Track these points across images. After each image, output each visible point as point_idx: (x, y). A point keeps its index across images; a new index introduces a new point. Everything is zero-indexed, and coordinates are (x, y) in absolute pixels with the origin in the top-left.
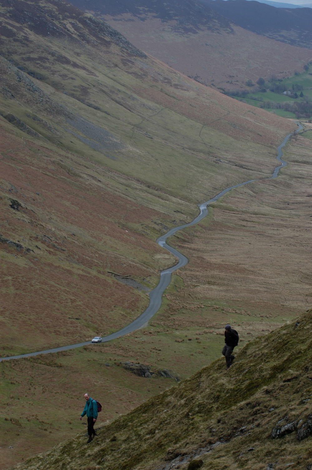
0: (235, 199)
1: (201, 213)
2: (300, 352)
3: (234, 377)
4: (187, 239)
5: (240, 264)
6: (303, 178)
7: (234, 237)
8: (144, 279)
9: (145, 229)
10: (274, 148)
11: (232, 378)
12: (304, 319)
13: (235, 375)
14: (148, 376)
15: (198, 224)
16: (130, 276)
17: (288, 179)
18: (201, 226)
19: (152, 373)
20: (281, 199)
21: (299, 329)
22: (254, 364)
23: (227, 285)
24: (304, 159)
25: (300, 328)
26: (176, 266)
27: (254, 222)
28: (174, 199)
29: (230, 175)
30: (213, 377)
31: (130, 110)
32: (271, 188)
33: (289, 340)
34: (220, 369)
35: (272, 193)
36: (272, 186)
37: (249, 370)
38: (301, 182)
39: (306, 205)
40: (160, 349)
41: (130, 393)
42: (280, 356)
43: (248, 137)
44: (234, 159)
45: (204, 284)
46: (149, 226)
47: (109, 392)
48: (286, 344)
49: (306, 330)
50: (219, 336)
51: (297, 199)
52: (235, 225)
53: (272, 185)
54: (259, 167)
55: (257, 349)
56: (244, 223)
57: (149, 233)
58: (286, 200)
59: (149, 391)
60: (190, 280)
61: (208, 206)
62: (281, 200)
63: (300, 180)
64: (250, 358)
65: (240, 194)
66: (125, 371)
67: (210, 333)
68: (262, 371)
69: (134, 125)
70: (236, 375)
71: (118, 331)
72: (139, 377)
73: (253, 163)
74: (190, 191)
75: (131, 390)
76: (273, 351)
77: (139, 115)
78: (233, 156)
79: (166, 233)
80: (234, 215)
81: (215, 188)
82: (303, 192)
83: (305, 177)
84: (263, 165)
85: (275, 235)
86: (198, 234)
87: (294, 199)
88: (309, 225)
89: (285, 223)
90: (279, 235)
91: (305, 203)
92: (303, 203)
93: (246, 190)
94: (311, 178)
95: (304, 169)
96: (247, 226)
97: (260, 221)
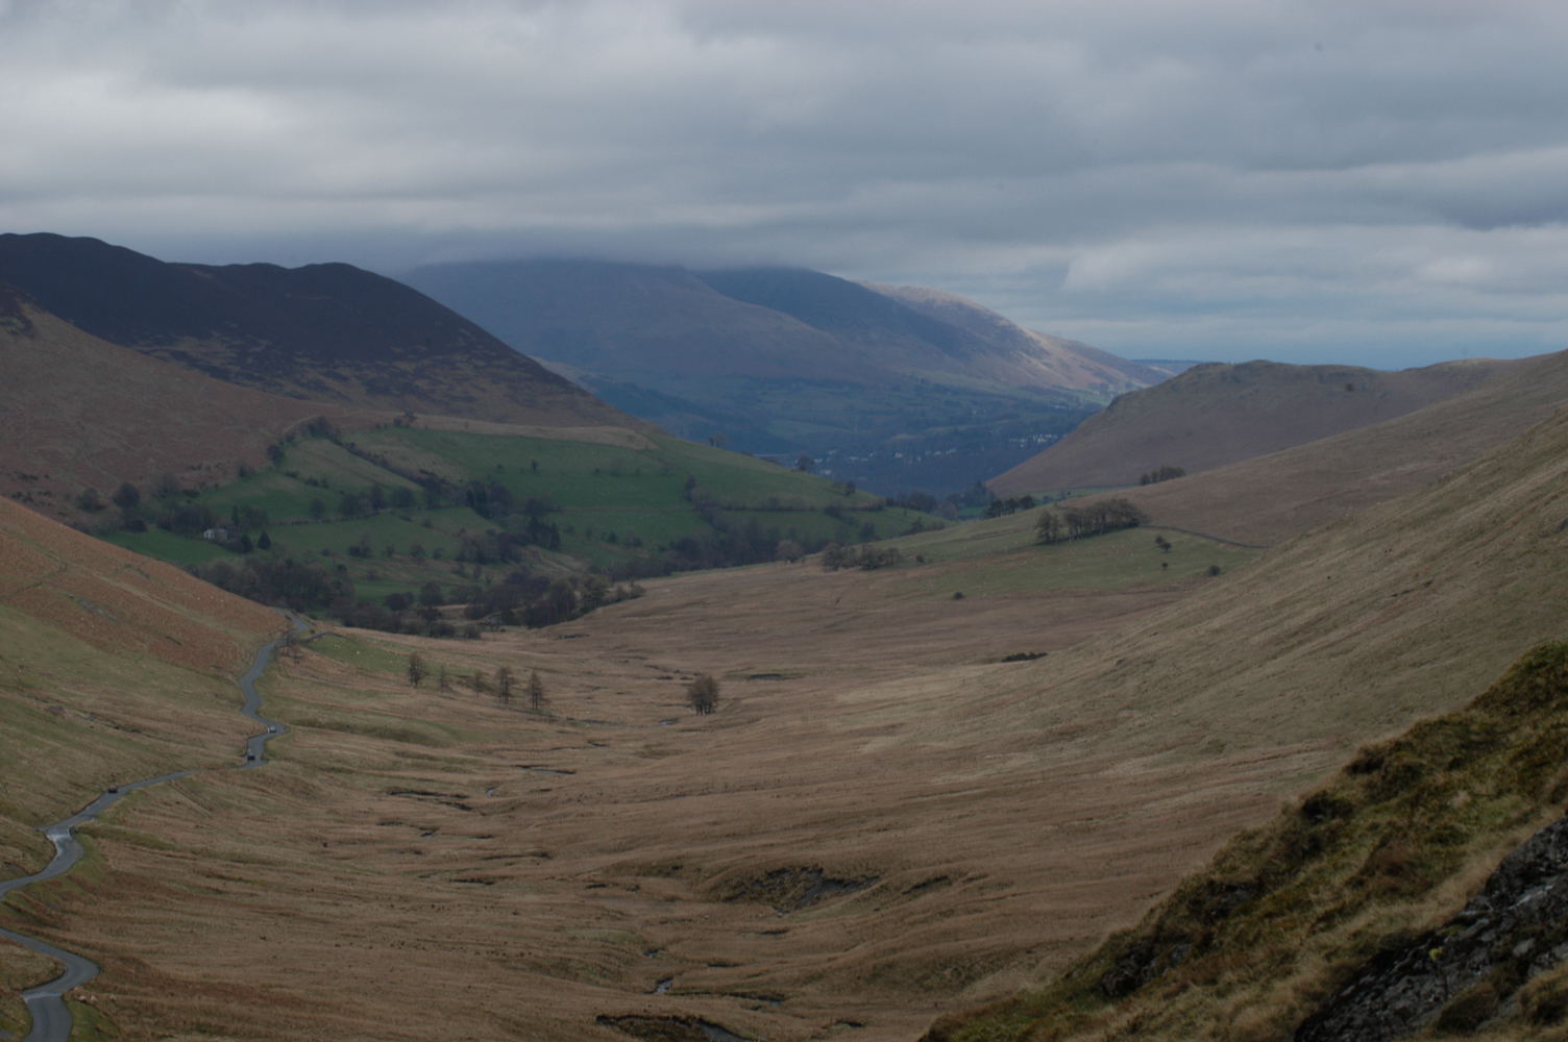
0: (152, 817)
1: (60, 851)
4: (47, 917)
5: (271, 986)
6: (351, 772)
7: (203, 920)
10: (229, 682)
15: (69, 877)
17: (301, 773)
18: (79, 884)
20: (296, 829)
23: (266, 1036)
24: (337, 718)
27: (247, 882)
29: (112, 750)
32: (254, 797)
35: (259, 812)
36: (255, 791)
38: (344, 785)
39: (385, 846)
43: (139, 644)
44: (106, 708)
45: (188, 1033)
51: (352, 831)
52: (188, 886)
53: (255, 788)
54: (194, 735)
56: (216, 884)
58: (316, 832)
60: (134, 1019)
61: (74, 832)
62: (298, 832)
63: (341, 777)
65: (164, 806)
73: (170, 721)
78: (101, 699)
80: (169, 858)
81: (75, 784)
82: (360, 812)
83: (356, 769)
84: (206, 729)
85: (337, 917)
86: (76, 905)
87: (340, 830)
88: (437, 895)
89: (351, 888)
90: (348, 918)
91: (381, 842)
92: (374, 842)
93: (175, 796)
94: (376, 772)
95: (344, 745)
96: (228, 893)
97: (264, 878)
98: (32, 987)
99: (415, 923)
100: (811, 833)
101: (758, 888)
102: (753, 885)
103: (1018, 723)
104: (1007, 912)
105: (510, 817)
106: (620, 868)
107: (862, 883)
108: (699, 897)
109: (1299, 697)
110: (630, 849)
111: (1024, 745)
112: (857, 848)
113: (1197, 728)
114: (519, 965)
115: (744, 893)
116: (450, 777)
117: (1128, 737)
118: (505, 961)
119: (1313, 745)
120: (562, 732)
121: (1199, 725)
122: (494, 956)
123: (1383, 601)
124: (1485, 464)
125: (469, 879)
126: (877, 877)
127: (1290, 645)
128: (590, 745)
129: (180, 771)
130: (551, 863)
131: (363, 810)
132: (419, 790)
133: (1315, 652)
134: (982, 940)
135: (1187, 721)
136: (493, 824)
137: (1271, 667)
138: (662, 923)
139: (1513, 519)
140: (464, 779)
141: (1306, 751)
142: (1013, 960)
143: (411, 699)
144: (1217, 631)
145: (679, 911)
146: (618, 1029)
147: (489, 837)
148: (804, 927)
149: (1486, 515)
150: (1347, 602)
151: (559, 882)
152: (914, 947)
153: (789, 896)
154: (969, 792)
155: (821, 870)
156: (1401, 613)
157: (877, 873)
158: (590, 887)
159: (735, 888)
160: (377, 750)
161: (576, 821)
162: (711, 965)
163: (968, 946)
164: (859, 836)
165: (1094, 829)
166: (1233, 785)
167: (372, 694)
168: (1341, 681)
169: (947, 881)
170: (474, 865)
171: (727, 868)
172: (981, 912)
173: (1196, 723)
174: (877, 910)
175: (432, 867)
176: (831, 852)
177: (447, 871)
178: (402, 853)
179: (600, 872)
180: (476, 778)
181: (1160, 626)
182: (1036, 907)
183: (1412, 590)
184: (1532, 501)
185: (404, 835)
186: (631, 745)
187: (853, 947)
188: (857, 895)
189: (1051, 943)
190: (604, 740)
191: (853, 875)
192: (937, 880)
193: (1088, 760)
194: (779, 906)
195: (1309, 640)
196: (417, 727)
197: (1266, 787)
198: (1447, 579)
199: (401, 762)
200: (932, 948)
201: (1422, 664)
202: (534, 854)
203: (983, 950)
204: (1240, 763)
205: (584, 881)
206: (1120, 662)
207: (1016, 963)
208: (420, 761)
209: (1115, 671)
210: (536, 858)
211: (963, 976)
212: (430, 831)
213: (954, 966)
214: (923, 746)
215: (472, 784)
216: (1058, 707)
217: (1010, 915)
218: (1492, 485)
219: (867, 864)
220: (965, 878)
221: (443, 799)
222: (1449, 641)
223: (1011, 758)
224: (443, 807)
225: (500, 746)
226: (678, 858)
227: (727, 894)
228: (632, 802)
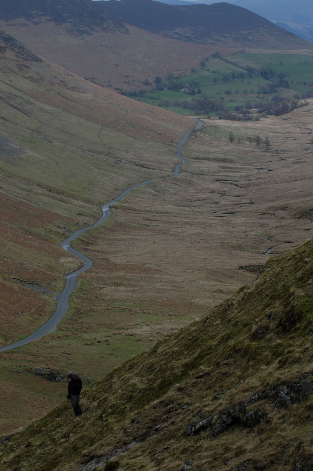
0: (137, 199)
1: (104, 215)
2: (211, 348)
3: (145, 376)
4: (91, 242)
5: (145, 264)
6: (205, 175)
7: (138, 237)
8: (50, 284)
9: (48, 233)
10: (174, 146)
11: (144, 377)
12: (212, 315)
13: (146, 375)
14: (59, 381)
15: (102, 226)
16: (36, 281)
17: (189, 177)
18: (105, 228)
19: (62, 378)
20: (183, 196)
21: (208, 325)
22: (165, 362)
23: (134, 285)
24: (205, 156)
25: (210, 323)
26: (82, 269)
28: (76, 202)
29: (131, 175)
30: (124, 378)
31: (27, 115)
32: (173, 187)
33: (199, 337)
34: (131, 369)
35: (174, 191)
37: (161, 368)
38: (202, 179)
39: (208, 201)
40: (69, 353)
41: (42, 399)
42: (191, 353)
43: (148, 136)
44: (134, 159)
45: (111, 286)
46: (53, 230)
47: (21, 398)
48: (196, 341)
49: (215, 325)
50: (128, 337)
51: (200, 196)
52: (139, 224)
53: (174, 183)
54: (160, 166)
55: (167, 348)
57: (53, 237)
58: (189, 197)
59: (61, 396)
60: (96, 282)
62: (184, 198)
63: (202, 177)
64: (160, 356)
65: (142, 194)
66: (36, 376)
67: (119, 334)
68: (173, 368)
69: (33, 130)
70: (148, 374)
71: (26, 337)
72: (50, 382)
73: (153, 162)
74: (91, 193)
75: (43, 395)
76: (183, 348)
77: (37, 120)
78: (133, 156)
79: (70, 236)
80: (137, 214)
81: (117, 189)
83: (207, 174)
84: (164, 163)
85: (179, 233)
86: (102, 236)
87: (196, 196)
88: (213, 221)
89: (188, 221)
90: (183, 233)
91: (207, 200)
92: (205, 200)
93: (148, 189)
94: (213, 174)
95: (205, 166)
96: (150, 226)
97: (163, 219)
98: (72, 273)
99: (202, 233)
101: (307, 214)
102: (305, 213)
105: (247, 189)
106: (271, 208)
108: (290, 217)
110: (276, 200)
114: (227, 247)
115: (303, 216)
116: (235, 174)
118: (224, 246)
120: (273, 156)
122: (221, 244)
125: (228, 213)
128: (280, 160)
129: (152, 179)
130: (253, 206)
131: (205, 188)
132: (224, 179)
136: (242, 192)
138: (277, 227)
140: (238, 175)
143: (229, 147)
145: (283, 223)
146: (245, 270)
147: (240, 196)
151: (253, 213)
158: (262, 214)
159: (300, 214)
160: (214, 166)
161: (264, 191)
162: (285, 242)
167: (217, 146)
170: (230, 207)
171: (299, 208)
175: (219, 209)
178: (212, 203)
179: (265, 209)
180: (242, 174)
185: (215, 196)
186: (292, 159)
190: (284, 158)
196: (229, 157)
199: (221, 170)
202: (249, 203)
205: (260, 213)
208: (226, 169)
210: (249, 204)
212: (223, 194)
215: (241, 177)
221: (230, 182)
224: (230, 185)
225: (253, 162)
226: (287, 204)
227: (298, 216)
228: (282, 183)
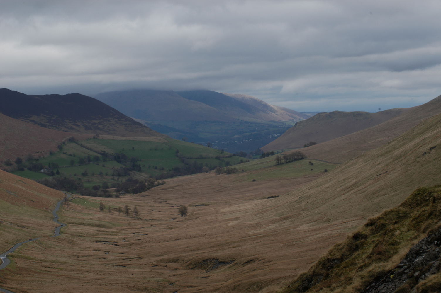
0: (29, 251)
6: (85, 236)
7: (44, 280)
10: (49, 212)
15: (6, 269)
17: (70, 237)
18: (9, 271)
20: (70, 253)
24: (80, 221)
27: (56, 268)
29: (17, 233)
32: (57, 244)
35: (59, 248)
36: (58, 243)
38: (83, 240)
39: (95, 257)
43: (24, 202)
44: (15, 221)
51: (85, 253)
52: (40, 270)
53: (58, 242)
54: (40, 227)
56: (48, 269)
58: (75, 254)
61: (7, 256)
63: (82, 238)
65: (32, 248)
73: (33, 224)
78: (14, 218)
80: (34, 263)
81: (7, 243)
82: (87, 247)
83: (86, 236)
84: (43, 226)
85: (82, 277)
86: (8, 277)
87: (82, 253)
88: (110, 270)
89: (86, 269)
90: (85, 278)
91: (94, 256)
92: (92, 256)
93: (35, 245)
94: (92, 236)
95: (82, 229)
96: (51, 272)
97: (61, 267)
99: (104, 278)
100: (215, 249)
101: (200, 265)
102: (199, 264)
103: (272, 216)
104: (271, 269)
105: (130, 247)
106: (161, 261)
107: (230, 262)
108: (184, 268)
109: (351, 205)
110: (164, 255)
111: (274, 222)
112: (228, 253)
113: (322, 215)
114: (134, 289)
115: (196, 266)
116: (112, 237)
117: (303, 218)
118: (130, 288)
119: (355, 219)
120: (143, 223)
121: (323, 214)
122: (127, 287)
123: (374, 177)
124: (402, 138)
125: (119, 265)
126: (234, 260)
127: (348, 191)
128: (152, 226)
129: (36, 238)
130: (142, 260)
131: (88, 247)
132: (103, 241)
133: (355, 192)
134: (264, 277)
135: (320, 213)
136: (125, 250)
137: (343, 197)
138: (174, 276)
139: (409, 153)
140: (116, 237)
141: (354, 221)
142: (273, 282)
143: (101, 215)
144: (327, 188)
145: (179, 272)
147: (124, 253)
148: (214, 275)
149: (402, 152)
150: (364, 178)
151: (144, 265)
152: (245, 280)
153: (209, 267)
154: (259, 236)
155: (218, 259)
156: (379, 181)
157: (234, 259)
158: (153, 266)
159: (194, 265)
160: (92, 230)
161: (149, 248)
162: (188, 287)
163: (260, 279)
164: (228, 249)
165: (295, 245)
166: (333, 231)
167: (89, 214)
168: (363, 200)
169: (254, 261)
170: (120, 261)
171: (192, 260)
172: (264, 269)
173: (322, 214)
174: (234, 270)
175: (109, 262)
176: (221, 254)
177: (113, 263)
178: (100, 259)
179: (156, 262)
180: (120, 237)
181: (311, 187)
182: (279, 267)
183: (382, 174)
184: (415, 147)
185: (100, 254)
186: (163, 226)
187: (228, 281)
188: (228, 266)
189: (284, 277)
190: (155, 225)
191: (227, 260)
192: (251, 261)
193: (292, 225)
194: (206, 269)
195: (353, 189)
196: (103, 223)
197: (342, 231)
198: (392, 171)
199: (98, 233)
200: (250, 280)
201: (386, 195)
202: (136, 258)
203: (265, 280)
204: (335, 225)
205: (151, 265)
206: (300, 197)
207: (274, 283)
208: (104, 232)
209: (299, 200)
210: (137, 259)
211: (259, 288)
212: (107, 252)
213: (257, 285)
214: (246, 223)
215: (119, 238)
216: (283, 211)
217: (272, 270)
218: (403, 143)
219: (231, 257)
220: (259, 260)
221: (111, 243)
222: (393, 188)
223: (270, 226)
224: (111, 245)
225: (127, 227)
226: (178, 257)
227: (192, 267)
228: (164, 242)
